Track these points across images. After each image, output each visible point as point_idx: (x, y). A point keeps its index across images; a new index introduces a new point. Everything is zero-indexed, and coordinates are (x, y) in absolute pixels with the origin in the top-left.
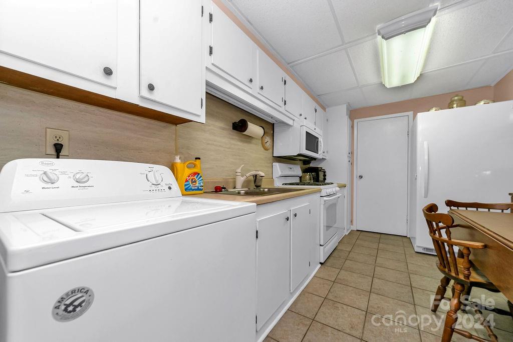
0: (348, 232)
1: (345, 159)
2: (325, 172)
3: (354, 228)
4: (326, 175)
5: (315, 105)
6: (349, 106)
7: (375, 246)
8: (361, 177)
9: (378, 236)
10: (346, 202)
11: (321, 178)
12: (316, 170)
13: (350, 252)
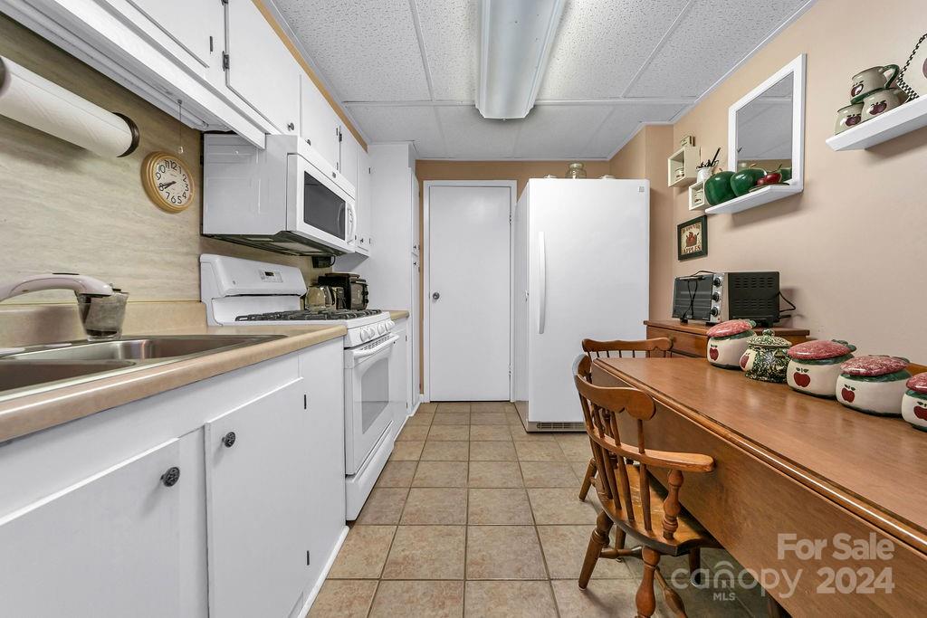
0: (414, 412)
1: (406, 259)
2: (365, 286)
3: (425, 398)
4: (367, 293)
5: (337, 122)
6: (413, 149)
7: (462, 434)
8: (436, 296)
9: (466, 408)
10: (409, 349)
11: (356, 297)
12: (343, 281)
13: (418, 462)
